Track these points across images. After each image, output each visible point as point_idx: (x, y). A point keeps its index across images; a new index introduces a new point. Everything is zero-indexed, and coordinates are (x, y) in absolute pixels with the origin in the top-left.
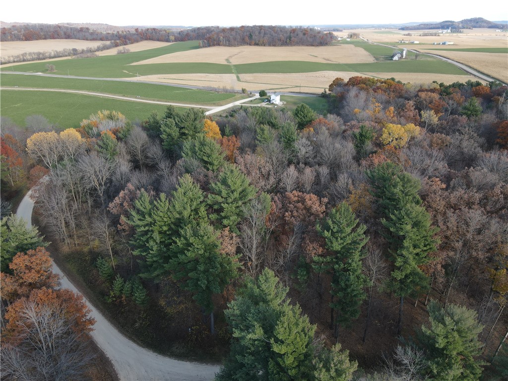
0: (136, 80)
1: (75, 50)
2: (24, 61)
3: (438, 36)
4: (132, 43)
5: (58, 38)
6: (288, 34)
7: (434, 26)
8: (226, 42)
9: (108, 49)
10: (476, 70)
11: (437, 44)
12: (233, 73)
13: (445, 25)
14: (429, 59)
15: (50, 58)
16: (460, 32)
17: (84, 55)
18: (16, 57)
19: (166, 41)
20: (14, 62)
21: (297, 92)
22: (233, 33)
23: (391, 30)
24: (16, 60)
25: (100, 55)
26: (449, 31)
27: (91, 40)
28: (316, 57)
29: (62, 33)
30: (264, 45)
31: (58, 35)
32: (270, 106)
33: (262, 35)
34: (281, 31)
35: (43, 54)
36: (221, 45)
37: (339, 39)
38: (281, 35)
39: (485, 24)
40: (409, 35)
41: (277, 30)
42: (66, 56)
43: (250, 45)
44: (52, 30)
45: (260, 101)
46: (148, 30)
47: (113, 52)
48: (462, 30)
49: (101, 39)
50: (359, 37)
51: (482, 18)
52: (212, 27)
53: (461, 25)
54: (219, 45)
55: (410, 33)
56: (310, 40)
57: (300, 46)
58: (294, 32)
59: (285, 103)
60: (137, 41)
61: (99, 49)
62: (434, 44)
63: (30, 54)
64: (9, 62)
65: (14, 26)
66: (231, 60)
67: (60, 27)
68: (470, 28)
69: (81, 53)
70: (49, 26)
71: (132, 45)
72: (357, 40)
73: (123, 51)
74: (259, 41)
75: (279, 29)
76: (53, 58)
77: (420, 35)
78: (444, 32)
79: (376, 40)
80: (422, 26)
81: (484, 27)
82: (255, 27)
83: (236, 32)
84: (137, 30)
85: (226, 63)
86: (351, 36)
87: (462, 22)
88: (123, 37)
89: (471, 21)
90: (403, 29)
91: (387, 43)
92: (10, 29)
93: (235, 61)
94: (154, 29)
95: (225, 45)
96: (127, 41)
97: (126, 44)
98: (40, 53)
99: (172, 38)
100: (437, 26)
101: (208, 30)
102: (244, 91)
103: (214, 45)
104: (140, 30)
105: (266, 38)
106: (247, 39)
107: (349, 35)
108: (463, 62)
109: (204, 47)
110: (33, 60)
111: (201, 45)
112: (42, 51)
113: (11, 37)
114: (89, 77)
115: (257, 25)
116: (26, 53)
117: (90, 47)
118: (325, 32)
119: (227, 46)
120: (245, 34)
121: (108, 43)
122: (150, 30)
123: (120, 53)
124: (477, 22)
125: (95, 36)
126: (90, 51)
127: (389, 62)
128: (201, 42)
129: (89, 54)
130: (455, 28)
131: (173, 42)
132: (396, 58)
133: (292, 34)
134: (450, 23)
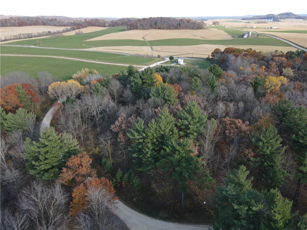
0: (92, 50)
1: (49, 32)
2: (20, 38)
3: (266, 23)
4: (83, 28)
5: (38, 25)
6: (178, 22)
7: (263, 17)
8: (141, 27)
9: (69, 31)
10: (295, 44)
11: (267, 28)
12: (148, 46)
13: (269, 17)
14: (265, 37)
15: (35, 37)
16: (279, 21)
17: (56, 35)
18: (15, 36)
19: (103, 27)
20: (14, 39)
21: (190, 57)
22: (146, 22)
23: (236, 20)
24: (15, 38)
25: (65, 35)
26: (272, 20)
27: (58, 26)
28: (196, 36)
29: (41, 22)
30: (164, 29)
31: (38, 23)
32: (178, 66)
33: (163, 23)
34: (174, 20)
35: (31, 34)
36: (138, 29)
37: (208, 25)
38: (174, 23)
39: (293, 16)
40: (248, 22)
41: (172, 20)
42: (45, 36)
43: (156, 29)
44: (34, 20)
45: (171, 62)
46: (92, 20)
47: (73, 33)
48: (279, 20)
49: (64, 26)
50: (219, 24)
51: (291, 13)
52: (131, 18)
53: (279, 17)
54: (137, 29)
55: (249, 21)
56: (192, 26)
57: (185, 29)
58: (182, 21)
59: (186, 64)
60: (86, 27)
61: (64, 31)
62: (265, 28)
63: (23, 34)
64: (11, 39)
65: (11, 18)
66: (146, 38)
67: (39, 18)
68: (284, 19)
69: (53, 34)
70: (32, 18)
71: (83, 29)
72: (218, 26)
73: (79, 33)
74: (161, 26)
75: (172, 19)
76: (37, 37)
77: (255, 23)
78: (269, 21)
79: (229, 26)
80: (256, 17)
81: (292, 18)
82: (158, 18)
83: (147, 21)
84: (85, 20)
85: (142, 40)
86: (215, 23)
87: (279, 15)
88: (77, 24)
89: (284, 14)
90: (244, 19)
91: (237, 28)
92: (10, 19)
93: (148, 39)
94: (96, 19)
95: (141, 29)
96: (80, 26)
97: (79, 28)
98: (29, 34)
99: (107, 25)
100: (264, 17)
101: (129, 20)
102: (159, 56)
103: (134, 29)
104: (87, 20)
105: (165, 25)
106: (154, 25)
107: (213, 23)
108: (286, 39)
109: (128, 30)
110: (25, 38)
111: (126, 29)
112: (30, 33)
113: (10, 24)
114: (62, 48)
115: (159, 17)
116: (21, 34)
117: (58, 30)
118: (199, 21)
119: (142, 29)
120: (153, 22)
121: (69, 28)
122: (93, 20)
123: (77, 34)
124: (288, 15)
125: (60, 24)
126: (58, 32)
127: (241, 39)
128: (126, 27)
129: (59, 35)
130: (275, 18)
131: (107, 27)
132: (245, 37)
133: (180, 22)
134: (272, 16)
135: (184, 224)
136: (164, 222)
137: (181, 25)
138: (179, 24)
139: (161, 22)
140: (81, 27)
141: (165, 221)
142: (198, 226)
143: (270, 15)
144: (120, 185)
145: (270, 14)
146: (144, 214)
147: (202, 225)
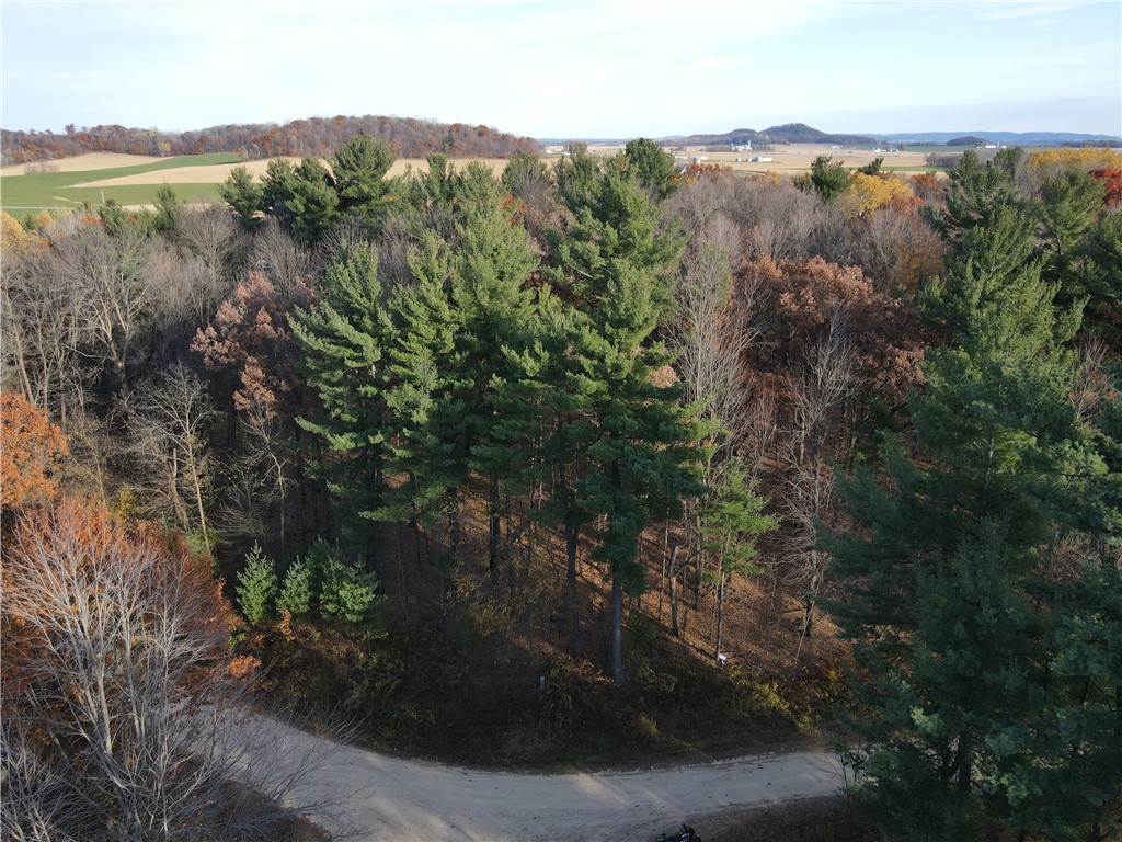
4: (60, 157)
6: (447, 134)
8: (304, 148)
13: (739, 137)
16: (769, 149)
19: (150, 154)
22: (321, 129)
26: (749, 147)
33: (387, 134)
34: (429, 127)
37: (549, 152)
38: (430, 136)
39: (810, 136)
48: (771, 146)
53: (767, 138)
54: (288, 153)
57: (473, 157)
58: (458, 131)
60: (74, 153)
68: (784, 143)
71: (59, 160)
73: (40, 171)
77: (701, 151)
78: (740, 150)
80: (698, 139)
81: (808, 141)
82: (368, 118)
83: (326, 126)
96: (47, 151)
97: (46, 157)
99: (165, 147)
100: (725, 139)
103: (277, 154)
105: (397, 140)
109: (252, 158)
111: (244, 156)
115: (373, 115)
120: (348, 131)
123: (32, 172)
124: (796, 133)
128: (244, 147)
130: (758, 142)
131: (166, 155)
133: (453, 134)
134: (746, 134)
135: (647, 769)
136: (540, 778)
137: (456, 143)
138: (450, 141)
139: (381, 130)
140: (50, 153)
141: (546, 774)
142: (721, 768)
143: (740, 131)
144: (267, 641)
145: (740, 128)
146: (417, 756)
147: (740, 759)
